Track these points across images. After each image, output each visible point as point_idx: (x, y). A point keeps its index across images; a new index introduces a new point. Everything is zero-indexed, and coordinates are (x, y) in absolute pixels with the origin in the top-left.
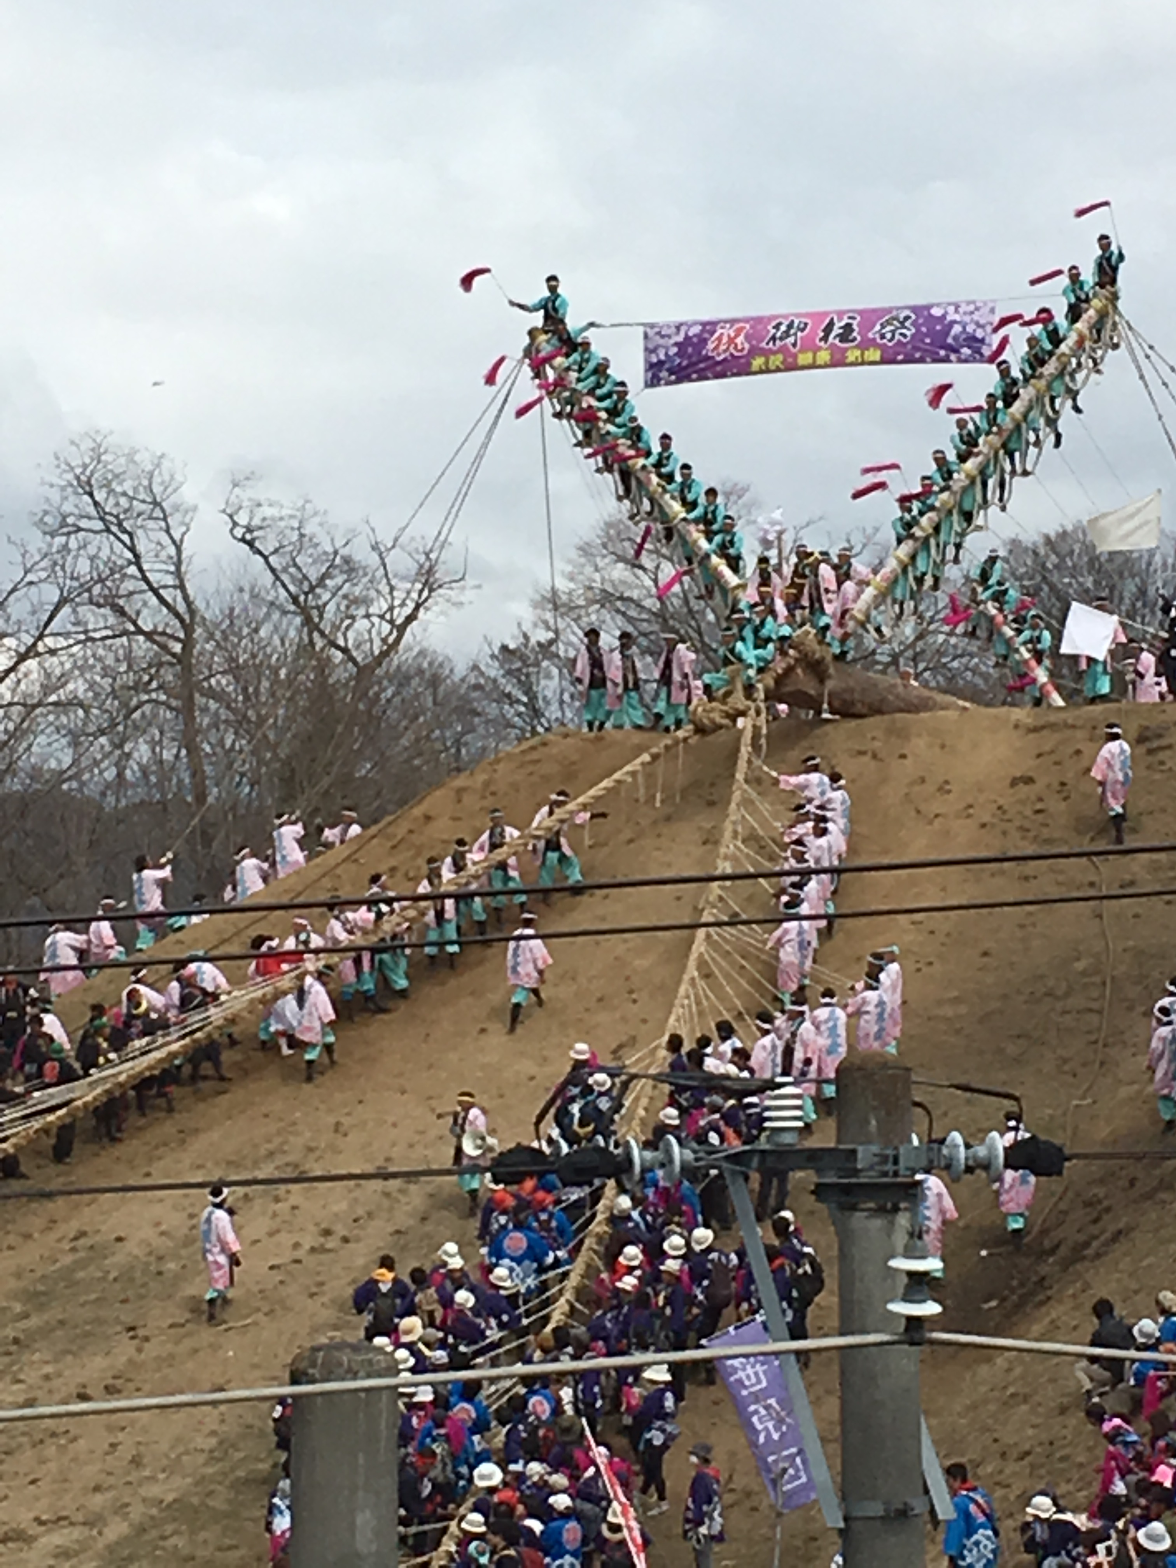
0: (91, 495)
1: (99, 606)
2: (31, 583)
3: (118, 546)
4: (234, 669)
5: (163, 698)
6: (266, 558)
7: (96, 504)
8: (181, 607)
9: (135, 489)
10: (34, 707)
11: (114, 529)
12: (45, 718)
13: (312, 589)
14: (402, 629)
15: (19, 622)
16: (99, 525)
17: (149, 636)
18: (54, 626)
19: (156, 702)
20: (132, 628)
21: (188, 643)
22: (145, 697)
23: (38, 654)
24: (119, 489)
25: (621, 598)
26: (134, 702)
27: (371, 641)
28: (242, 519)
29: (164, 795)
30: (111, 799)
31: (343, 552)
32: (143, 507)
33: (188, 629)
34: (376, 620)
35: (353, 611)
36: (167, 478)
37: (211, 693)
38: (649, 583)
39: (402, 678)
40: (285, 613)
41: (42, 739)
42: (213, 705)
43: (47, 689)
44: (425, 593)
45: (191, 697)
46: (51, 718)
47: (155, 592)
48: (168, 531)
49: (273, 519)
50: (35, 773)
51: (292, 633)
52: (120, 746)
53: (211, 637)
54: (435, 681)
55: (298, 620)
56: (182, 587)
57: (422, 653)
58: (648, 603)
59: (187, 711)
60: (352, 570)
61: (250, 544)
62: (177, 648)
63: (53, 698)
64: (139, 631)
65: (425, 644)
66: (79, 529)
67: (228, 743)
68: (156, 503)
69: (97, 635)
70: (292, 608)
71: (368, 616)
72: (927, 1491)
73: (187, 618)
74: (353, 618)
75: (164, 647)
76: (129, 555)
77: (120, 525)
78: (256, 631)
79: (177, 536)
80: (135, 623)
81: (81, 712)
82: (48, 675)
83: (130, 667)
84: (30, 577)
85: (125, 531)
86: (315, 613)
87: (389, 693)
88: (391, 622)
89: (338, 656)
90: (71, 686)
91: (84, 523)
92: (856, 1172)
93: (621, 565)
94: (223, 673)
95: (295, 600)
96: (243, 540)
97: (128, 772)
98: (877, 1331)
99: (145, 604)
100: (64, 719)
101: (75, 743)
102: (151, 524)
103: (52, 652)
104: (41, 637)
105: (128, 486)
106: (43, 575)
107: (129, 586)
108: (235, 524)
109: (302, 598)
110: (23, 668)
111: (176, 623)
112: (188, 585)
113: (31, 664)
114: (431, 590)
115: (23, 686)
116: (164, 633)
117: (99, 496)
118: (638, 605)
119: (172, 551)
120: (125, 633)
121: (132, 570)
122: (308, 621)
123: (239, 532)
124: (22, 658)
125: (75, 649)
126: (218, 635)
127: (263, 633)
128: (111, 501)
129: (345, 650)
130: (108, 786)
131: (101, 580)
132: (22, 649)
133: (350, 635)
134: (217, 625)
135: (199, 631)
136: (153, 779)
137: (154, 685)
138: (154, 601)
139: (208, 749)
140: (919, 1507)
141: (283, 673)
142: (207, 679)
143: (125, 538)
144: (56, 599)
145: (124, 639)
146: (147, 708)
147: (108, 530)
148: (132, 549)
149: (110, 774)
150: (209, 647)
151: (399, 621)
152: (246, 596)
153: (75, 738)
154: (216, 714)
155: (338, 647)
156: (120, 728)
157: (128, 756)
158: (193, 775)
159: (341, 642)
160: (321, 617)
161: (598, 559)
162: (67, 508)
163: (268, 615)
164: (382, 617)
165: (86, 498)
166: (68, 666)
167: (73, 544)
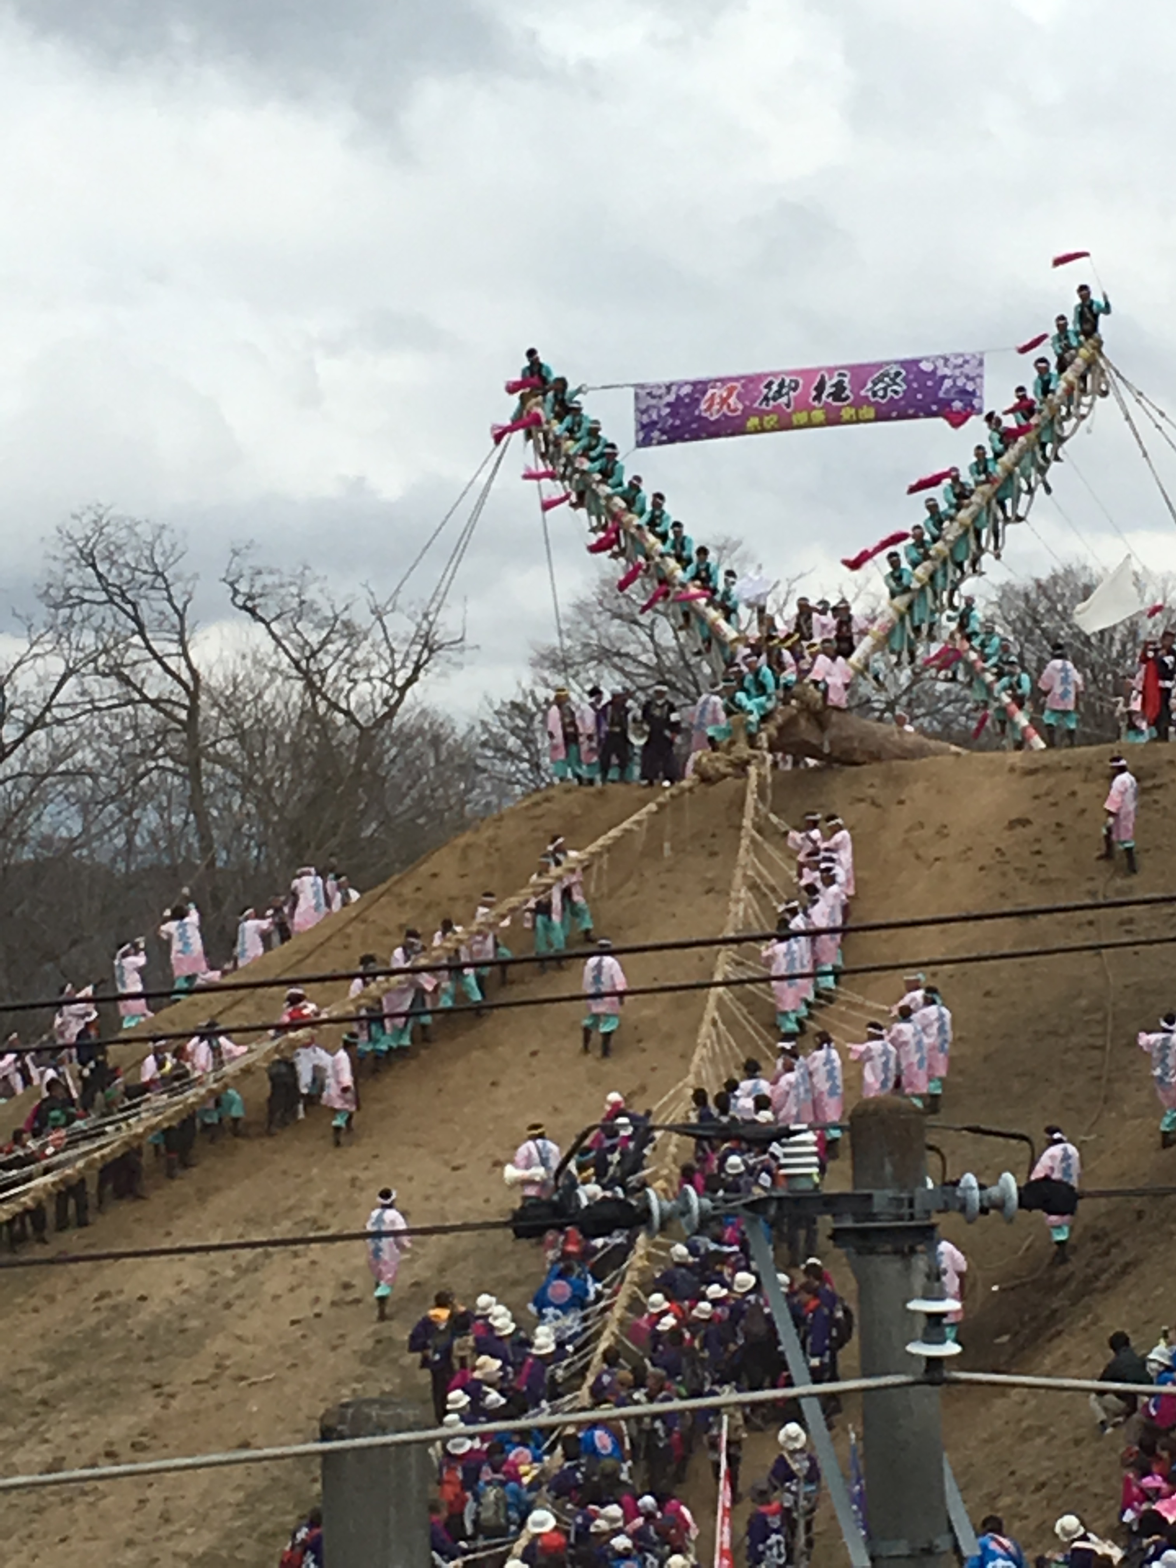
0: (94, 566)
1: (105, 675)
2: (36, 656)
3: (122, 617)
4: (240, 734)
5: (170, 764)
6: (268, 625)
7: (100, 576)
8: (186, 675)
9: (137, 561)
10: (45, 776)
11: (117, 599)
12: (55, 786)
13: (314, 654)
14: (403, 690)
15: (26, 693)
16: (103, 597)
17: (155, 703)
18: (60, 698)
19: (163, 769)
20: (136, 696)
21: (193, 710)
22: (152, 764)
23: (46, 725)
24: (121, 561)
25: (619, 654)
26: (142, 769)
27: (373, 702)
28: (243, 587)
29: (173, 859)
30: (121, 866)
31: (344, 617)
32: (144, 577)
33: (193, 696)
34: (377, 682)
35: (355, 674)
36: (168, 547)
37: (218, 759)
38: (645, 638)
39: (405, 739)
40: (288, 678)
41: (51, 808)
42: (218, 769)
43: (55, 760)
44: (425, 655)
45: (198, 764)
46: (60, 787)
47: (160, 660)
48: (170, 599)
49: (274, 586)
50: (46, 842)
51: (295, 698)
52: (129, 813)
53: (215, 704)
54: (436, 741)
55: (299, 685)
56: (185, 654)
57: (424, 713)
58: (643, 658)
59: (194, 775)
60: (351, 635)
61: (252, 611)
62: (183, 715)
63: (62, 768)
64: (145, 699)
65: (425, 705)
66: (83, 601)
67: (236, 807)
68: (158, 574)
69: (102, 705)
70: (294, 672)
71: (369, 679)
72: (951, 1529)
73: (191, 684)
74: (355, 681)
75: (169, 715)
76: (132, 625)
77: (123, 595)
78: (259, 696)
79: (180, 606)
80: (140, 691)
81: (89, 781)
82: (56, 746)
83: (137, 736)
84: (36, 650)
85: (129, 602)
86: (316, 678)
87: (393, 751)
88: (392, 685)
89: (340, 718)
90: (79, 756)
91: (87, 595)
92: (872, 1217)
93: (617, 622)
94: (230, 738)
95: (297, 664)
96: (244, 608)
97: (138, 840)
98: (897, 1373)
99: (149, 671)
100: (72, 789)
101: (84, 811)
102: (153, 594)
103: (60, 722)
104: (48, 708)
105: (129, 557)
106: (49, 647)
107: (132, 655)
108: (236, 592)
109: (303, 664)
110: (31, 739)
111: (179, 688)
112: (191, 654)
113: (40, 735)
114: (431, 651)
115: (32, 757)
116: (169, 701)
117: (102, 568)
118: (635, 660)
119: (175, 619)
120: (131, 702)
121: (137, 640)
122: (310, 685)
123: (240, 600)
124: (30, 729)
125: (82, 719)
126: (222, 701)
127: (267, 698)
128: (114, 572)
129: (347, 713)
130: (117, 852)
131: (106, 651)
132: (31, 720)
133: (353, 698)
134: (222, 693)
135: (203, 698)
136: (162, 844)
137: (161, 751)
138: (158, 668)
139: (215, 813)
140: (943, 1543)
141: (287, 738)
142: (213, 744)
143: (129, 608)
144: (62, 669)
145: (130, 708)
146: (155, 774)
147: (111, 601)
148: (136, 619)
149: (120, 841)
150: (214, 713)
151: (399, 683)
152: (249, 662)
153: (85, 806)
154: (223, 779)
155: (341, 710)
156: (129, 795)
157: (138, 821)
158: (202, 839)
159: (343, 705)
160: (323, 680)
161: (595, 617)
162: (71, 579)
163: (272, 680)
164: (383, 680)
165: (90, 570)
166: (75, 736)
167: (78, 617)
